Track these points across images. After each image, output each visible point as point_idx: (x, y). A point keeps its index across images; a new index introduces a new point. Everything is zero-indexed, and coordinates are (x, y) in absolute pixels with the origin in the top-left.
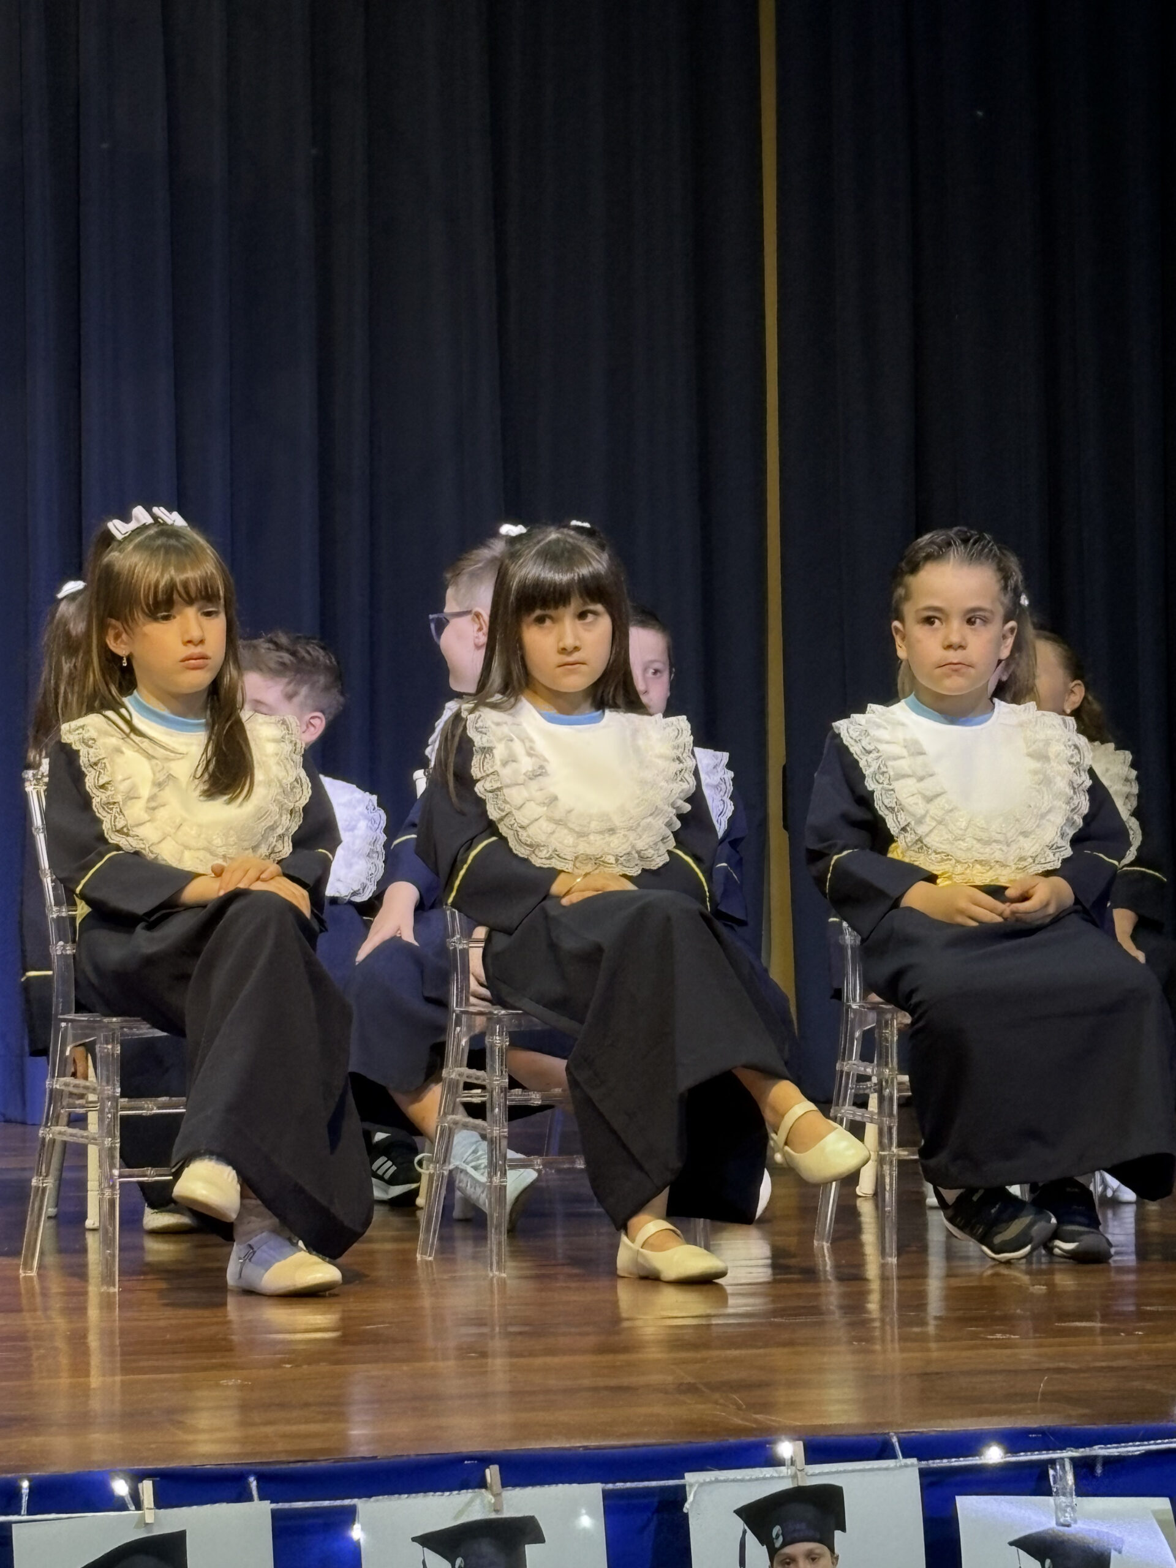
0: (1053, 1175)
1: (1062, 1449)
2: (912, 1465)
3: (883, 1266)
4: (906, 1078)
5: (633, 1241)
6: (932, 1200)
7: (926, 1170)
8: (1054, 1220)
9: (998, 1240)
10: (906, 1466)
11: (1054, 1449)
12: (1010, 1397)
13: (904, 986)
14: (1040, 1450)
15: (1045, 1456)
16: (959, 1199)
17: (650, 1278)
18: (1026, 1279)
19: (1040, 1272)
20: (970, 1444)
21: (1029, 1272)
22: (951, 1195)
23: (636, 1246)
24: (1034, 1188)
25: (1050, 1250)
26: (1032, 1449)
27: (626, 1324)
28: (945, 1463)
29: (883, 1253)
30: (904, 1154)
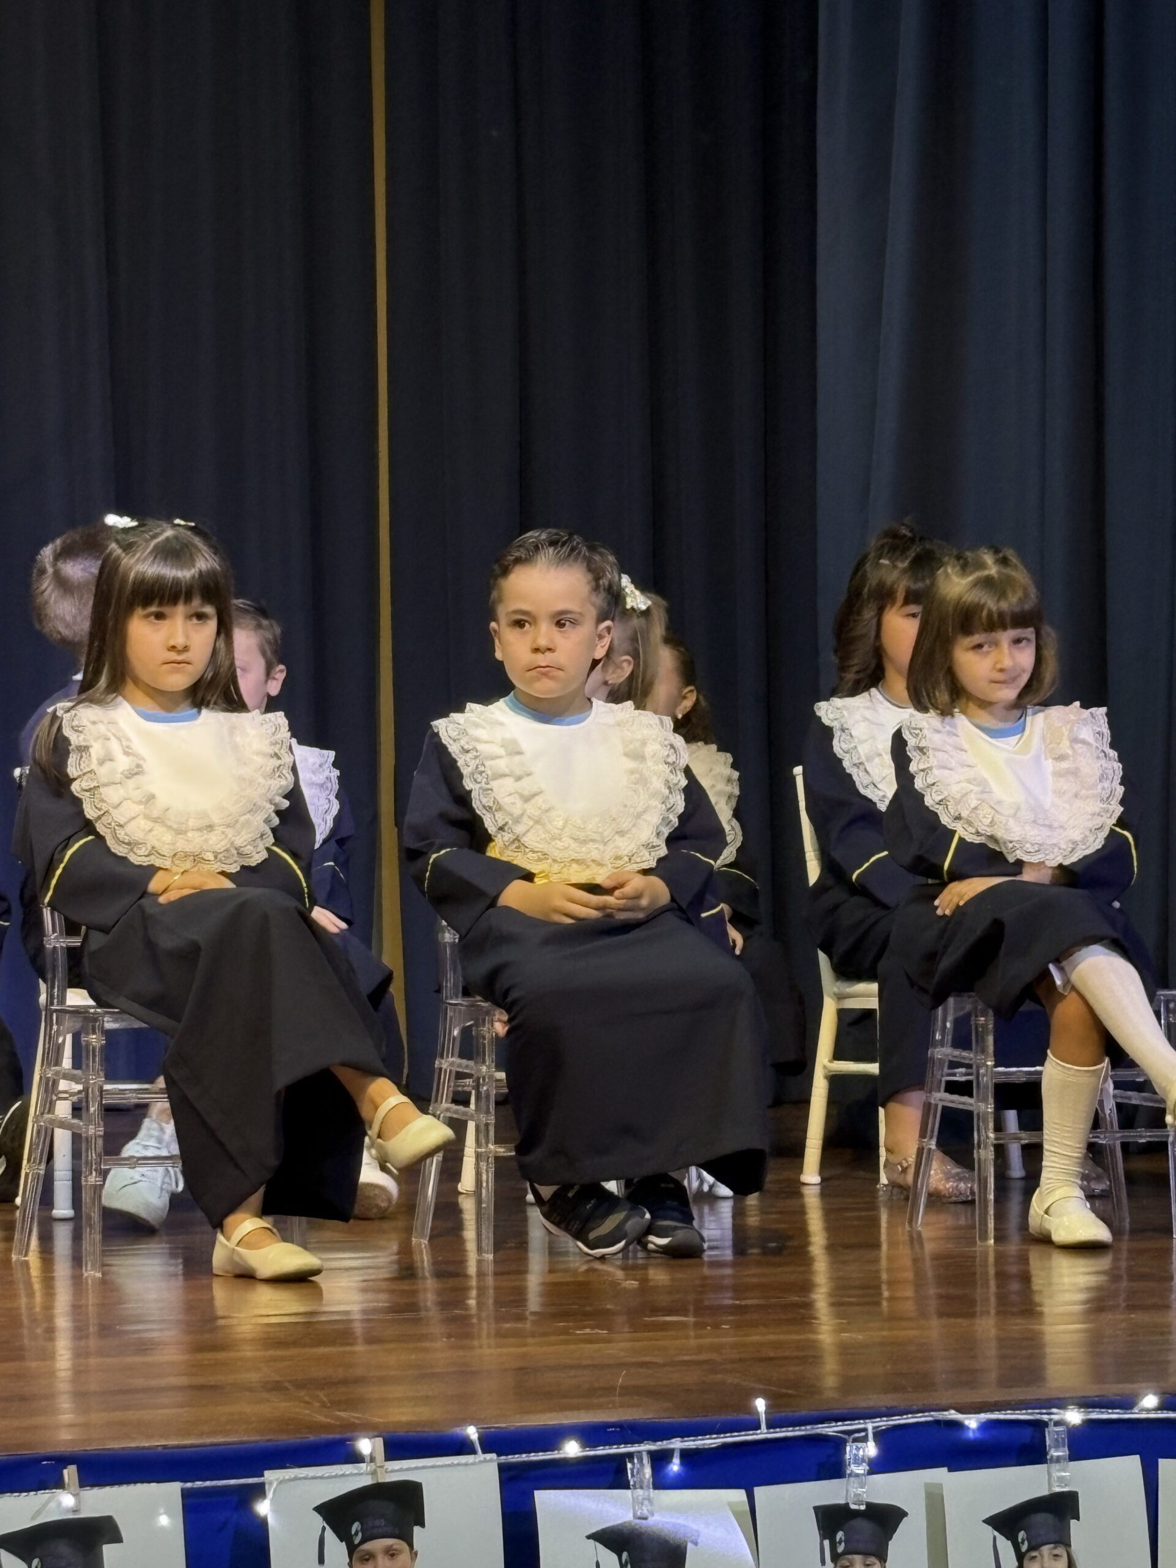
0: (649, 1169)
1: (640, 1442)
2: (491, 1460)
3: (480, 1262)
4: (502, 1075)
5: (228, 1239)
6: (530, 1197)
7: (522, 1167)
8: (648, 1216)
9: (592, 1235)
10: (485, 1461)
11: (633, 1442)
12: (592, 1392)
13: (502, 983)
14: (619, 1443)
15: (623, 1449)
16: (555, 1195)
17: (246, 1276)
18: (620, 1274)
19: (635, 1267)
20: (550, 1438)
21: (624, 1268)
22: (546, 1192)
23: (232, 1244)
24: (628, 1183)
25: (644, 1245)
26: (610, 1444)
27: (221, 1322)
28: (524, 1457)
29: (480, 1249)
30: (501, 1151)
